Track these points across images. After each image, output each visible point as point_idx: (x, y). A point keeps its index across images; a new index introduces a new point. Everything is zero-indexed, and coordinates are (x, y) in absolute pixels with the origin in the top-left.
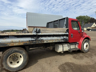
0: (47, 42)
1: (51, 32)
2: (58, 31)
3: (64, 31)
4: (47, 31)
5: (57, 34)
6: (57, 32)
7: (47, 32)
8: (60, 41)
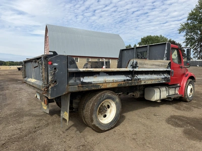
0: (145, 82)
1: (150, 67)
2: (159, 65)
3: (166, 65)
4: (145, 64)
5: (158, 70)
6: (157, 67)
7: (145, 66)
8: (161, 82)
